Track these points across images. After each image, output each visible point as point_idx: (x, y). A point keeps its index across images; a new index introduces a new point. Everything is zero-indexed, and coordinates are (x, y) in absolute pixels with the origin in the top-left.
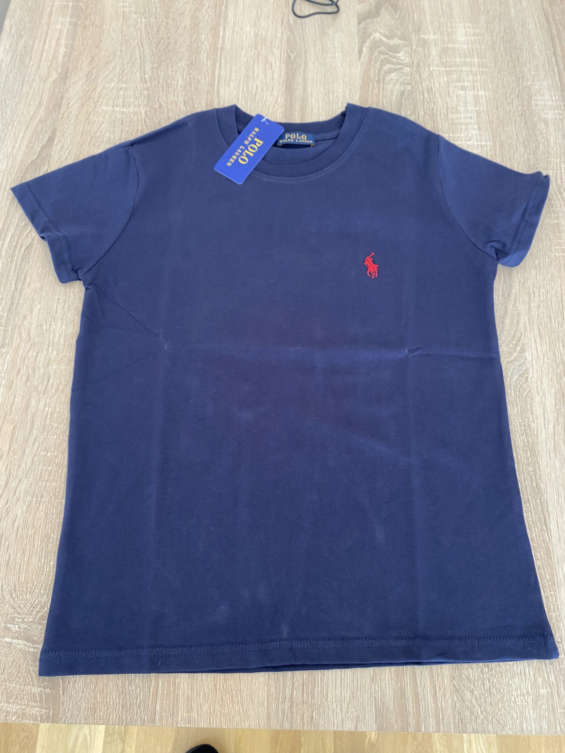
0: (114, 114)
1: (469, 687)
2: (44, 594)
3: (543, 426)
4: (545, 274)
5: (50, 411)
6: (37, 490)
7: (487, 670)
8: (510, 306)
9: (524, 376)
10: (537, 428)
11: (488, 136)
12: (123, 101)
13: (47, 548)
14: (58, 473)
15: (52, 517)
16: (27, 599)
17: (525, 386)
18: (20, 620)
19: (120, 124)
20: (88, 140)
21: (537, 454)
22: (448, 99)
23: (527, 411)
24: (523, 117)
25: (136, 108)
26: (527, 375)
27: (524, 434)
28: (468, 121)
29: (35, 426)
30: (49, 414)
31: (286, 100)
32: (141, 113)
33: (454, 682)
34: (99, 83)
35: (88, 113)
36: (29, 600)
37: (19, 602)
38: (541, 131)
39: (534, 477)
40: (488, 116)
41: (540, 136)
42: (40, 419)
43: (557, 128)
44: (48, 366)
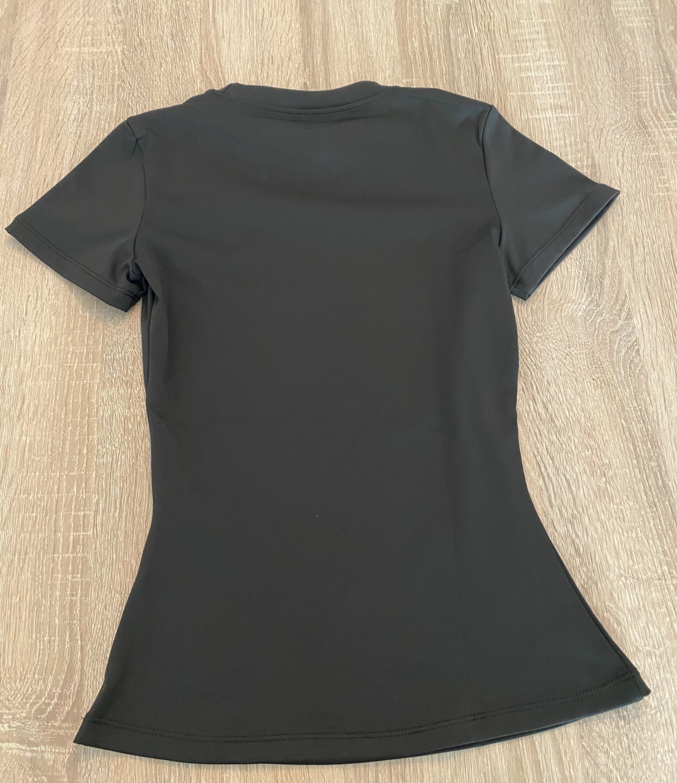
0: (82, 57)
1: (603, 747)
2: (39, 679)
3: (664, 409)
4: (648, 220)
5: (28, 441)
6: (18, 546)
7: (623, 723)
8: (608, 262)
9: (634, 348)
10: (657, 412)
11: (561, 53)
12: (93, 39)
13: (38, 619)
14: (46, 520)
15: (42, 579)
16: (17, 688)
17: (636, 361)
18: (10, 717)
19: (90, 69)
20: (51, 92)
21: (660, 445)
22: (507, 12)
23: (642, 392)
24: (603, 27)
25: (109, 46)
26: (637, 347)
27: (641, 421)
28: (535, 36)
29: (10, 462)
30: (27, 445)
31: (302, 25)
32: (116, 52)
33: (584, 743)
34: (59, 17)
35: (48, 57)
36: (21, 689)
37: (7, 693)
38: (627, 44)
39: (658, 473)
40: (559, 28)
41: (626, 50)
42: (16, 452)
43: (645, 38)
44: (21, 383)
